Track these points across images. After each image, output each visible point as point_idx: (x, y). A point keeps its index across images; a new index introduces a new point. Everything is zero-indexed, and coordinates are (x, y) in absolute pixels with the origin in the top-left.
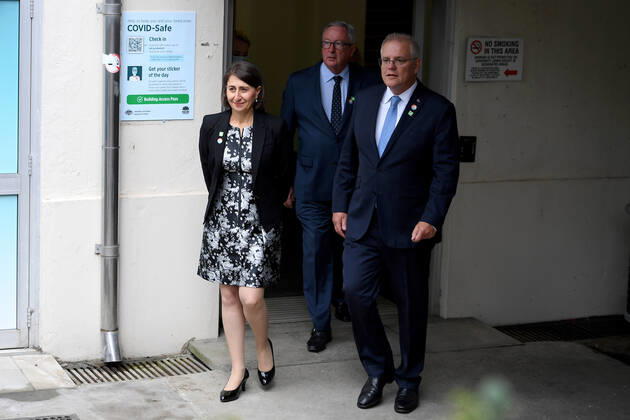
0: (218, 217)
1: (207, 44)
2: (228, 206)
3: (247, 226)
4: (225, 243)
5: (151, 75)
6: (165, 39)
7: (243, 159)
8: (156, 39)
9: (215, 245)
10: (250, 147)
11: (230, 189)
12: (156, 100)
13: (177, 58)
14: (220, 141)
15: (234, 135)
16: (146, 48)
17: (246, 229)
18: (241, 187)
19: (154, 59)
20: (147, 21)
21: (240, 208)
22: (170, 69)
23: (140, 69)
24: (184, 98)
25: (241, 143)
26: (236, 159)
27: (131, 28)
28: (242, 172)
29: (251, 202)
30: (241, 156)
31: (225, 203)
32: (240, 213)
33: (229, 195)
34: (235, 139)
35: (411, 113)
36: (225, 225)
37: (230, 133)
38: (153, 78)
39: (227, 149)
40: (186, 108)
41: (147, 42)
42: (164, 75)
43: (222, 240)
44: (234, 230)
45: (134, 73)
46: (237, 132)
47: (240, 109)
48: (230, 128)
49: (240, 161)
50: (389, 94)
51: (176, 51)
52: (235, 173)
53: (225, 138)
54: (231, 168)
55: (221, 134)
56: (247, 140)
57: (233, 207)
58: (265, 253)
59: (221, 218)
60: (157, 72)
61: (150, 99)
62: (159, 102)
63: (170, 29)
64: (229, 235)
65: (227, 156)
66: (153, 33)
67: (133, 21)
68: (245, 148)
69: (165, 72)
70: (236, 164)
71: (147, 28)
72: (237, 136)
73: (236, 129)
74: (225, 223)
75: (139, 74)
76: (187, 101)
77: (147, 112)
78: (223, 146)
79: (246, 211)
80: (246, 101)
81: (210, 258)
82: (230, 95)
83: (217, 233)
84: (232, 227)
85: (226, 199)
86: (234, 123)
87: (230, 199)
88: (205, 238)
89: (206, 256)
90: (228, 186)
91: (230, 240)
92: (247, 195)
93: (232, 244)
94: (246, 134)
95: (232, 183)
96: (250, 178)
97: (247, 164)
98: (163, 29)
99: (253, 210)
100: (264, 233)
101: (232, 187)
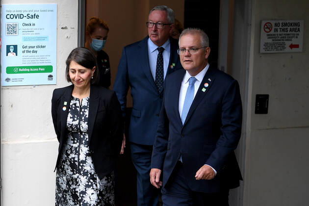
0: (64, 166)
1: (66, 28)
2: (70, 157)
3: (85, 174)
4: (70, 186)
5: (24, 52)
6: (34, 25)
7: (82, 122)
8: (27, 25)
9: (64, 186)
10: (87, 113)
11: (72, 145)
12: (28, 70)
13: (44, 39)
14: (64, 109)
15: (75, 104)
16: (20, 32)
17: (84, 176)
18: (81, 143)
19: (25, 39)
20: (21, 11)
21: (79, 159)
22: (38, 47)
23: (15, 47)
24: (49, 69)
25: (81, 111)
26: (76, 123)
27: (8, 17)
28: (81, 132)
29: (87, 155)
30: (80, 120)
31: (68, 155)
32: (79, 163)
33: (71, 149)
34: (76, 107)
35: (204, 90)
36: (69, 172)
37: (72, 102)
38: (26, 54)
39: (70, 115)
40: (50, 76)
41: (21, 26)
42: (33, 52)
43: (68, 184)
44: (75, 176)
45: (12, 50)
46: (77, 102)
47: (80, 86)
48: (72, 98)
49: (79, 124)
50: (188, 76)
51: (43, 34)
52: (76, 133)
53: (68, 106)
54: (73, 129)
55: (65, 103)
56: (85, 107)
57: (74, 158)
58: (98, 195)
59: (66, 167)
60: (28, 50)
61: (23, 70)
62: (30, 72)
63: (37, 17)
64: (72, 180)
65: (69, 120)
66: (25, 20)
67: (10, 11)
68: (84, 114)
69: (35, 49)
70: (76, 126)
71: (21, 16)
72: (78, 105)
73: (76, 100)
74: (69, 170)
75: (15, 51)
76: (51, 71)
77: (21, 80)
78: (67, 112)
79: (84, 162)
80: (84, 80)
81: (63, 197)
82: (72, 76)
83: (65, 178)
84: (74, 174)
85: (69, 152)
86: (75, 95)
87: (71, 152)
88: (58, 181)
89: (60, 195)
90: (71, 143)
91: (73, 184)
92: (84, 150)
93: (74, 187)
94: (85, 103)
95: (74, 140)
96: (87, 137)
97: (84, 126)
98: (32, 17)
99: (89, 161)
100: (98, 180)
101: (74, 143)
